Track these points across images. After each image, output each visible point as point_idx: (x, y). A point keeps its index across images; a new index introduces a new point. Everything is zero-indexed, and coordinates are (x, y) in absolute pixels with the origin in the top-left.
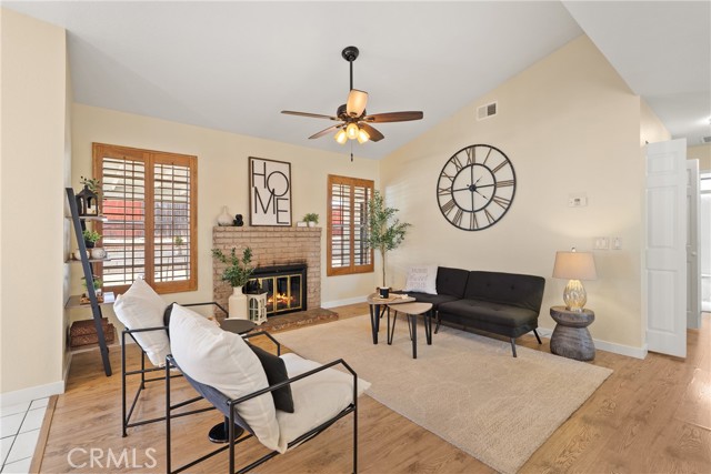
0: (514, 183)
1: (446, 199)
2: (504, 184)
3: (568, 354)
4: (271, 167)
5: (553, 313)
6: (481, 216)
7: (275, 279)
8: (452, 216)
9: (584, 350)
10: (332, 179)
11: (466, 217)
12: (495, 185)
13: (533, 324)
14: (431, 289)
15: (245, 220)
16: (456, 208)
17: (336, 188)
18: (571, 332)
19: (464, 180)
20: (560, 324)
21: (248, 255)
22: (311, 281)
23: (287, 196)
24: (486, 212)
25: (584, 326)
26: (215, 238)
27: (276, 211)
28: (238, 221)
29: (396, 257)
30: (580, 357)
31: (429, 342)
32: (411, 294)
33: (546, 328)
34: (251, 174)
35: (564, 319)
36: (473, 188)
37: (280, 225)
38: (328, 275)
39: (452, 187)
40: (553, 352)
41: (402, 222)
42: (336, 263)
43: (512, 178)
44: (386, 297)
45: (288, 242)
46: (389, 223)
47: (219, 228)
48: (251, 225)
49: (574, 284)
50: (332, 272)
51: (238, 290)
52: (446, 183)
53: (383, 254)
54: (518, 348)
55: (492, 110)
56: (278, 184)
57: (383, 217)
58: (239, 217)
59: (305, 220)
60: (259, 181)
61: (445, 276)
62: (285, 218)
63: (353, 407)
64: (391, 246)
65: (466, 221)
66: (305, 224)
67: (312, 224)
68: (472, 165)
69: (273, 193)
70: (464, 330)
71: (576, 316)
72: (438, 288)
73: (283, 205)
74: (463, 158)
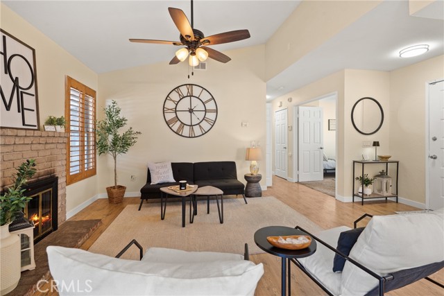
0: (217, 111)
1: (170, 116)
2: (211, 111)
4: (11, 48)
6: (196, 129)
8: (175, 128)
10: (70, 81)
11: (187, 129)
12: (206, 111)
16: (179, 123)
23: (32, 91)
24: (200, 126)
25: (258, 182)
27: (21, 109)
36: (191, 111)
37: (27, 129)
38: (69, 184)
39: (176, 108)
42: (73, 171)
43: (215, 108)
45: (38, 151)
46: (121, 132)
49: (254, 163)
50: (70, 180)
52: (170, 105)
53: (115, 158)
55: (203, 66)
62: (31, 119)
68: (191, 96)
69: (16, 83)
73: (29, 102)
74: (184, 90)
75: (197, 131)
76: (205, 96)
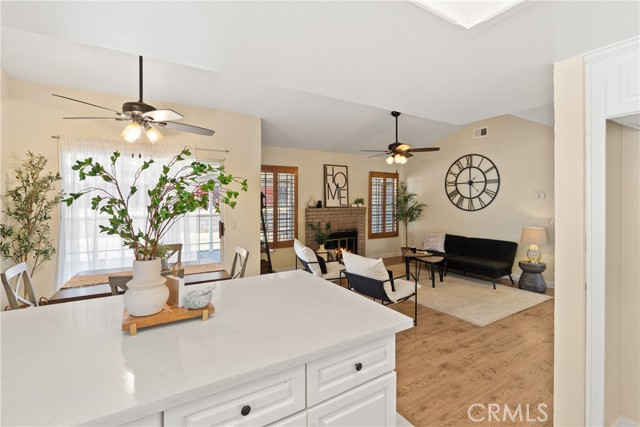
0: (499, 181)
1: (451, 189)
2: (492, 181)
3: (528, 289)
4: (337, 170)
5: (520, 264)
6: (476, 202)
7: (339, 240)
8: (456, 200)
9: (539, 286)
10: (372, 174)
11: (466, 202)
12: (486, 182)
13: (508, 271)
14: (441, 249)
15: (323, 204)
16: (459, 196)
17: (374, 180)
18: (531, 276)
19: (464, 177)
20: (525, 271)
21: (328, 226)
22: (360, 241)
23: (345, 187)
24: (480, 199)
25: (540, 272)
26: (307, 216)
27: (340, 198)
28: (319, 205)
29: (415, 227)
30: (536, 290)
31: (442, 280)
32: (428, 251)
33: (517, 273)
34: (325, 175)
35: (526, 268)
36: (471, 183)
37: (342, 207)
38: (370, 238)
39: (456, 181)
40: (520, 288)
41: (419, 203)
42: (374, 231)
43: (497, 178)
44: (414, 252)
45: (347, 217)
46: (410, 204)
47: (309, 209)
48: (325, 206)
49: (534, 247)
50: (372, 236)
51: (322, 247)
52: (451, 178)
53: (406, 224)
54: (497, 286)
55: (484, 132)
56: (340, 180)
57: (406, 200)
58: (320, 202)
59: (356, 202)
60: (330, 179)
61: (451, 241)
62: (344, 202)
63: (415, 294)
64: (412, 219)
65: (465, 204)
66: (356, 205)
67: (360, 205)
68: (470, 167)
69: (337, 186)
70: (464, 275)
71: (534, 266)
72: (446, 248)
73: (343, 193)
74: (464, 162)
75: (477, 204)
76: (486, 165)
